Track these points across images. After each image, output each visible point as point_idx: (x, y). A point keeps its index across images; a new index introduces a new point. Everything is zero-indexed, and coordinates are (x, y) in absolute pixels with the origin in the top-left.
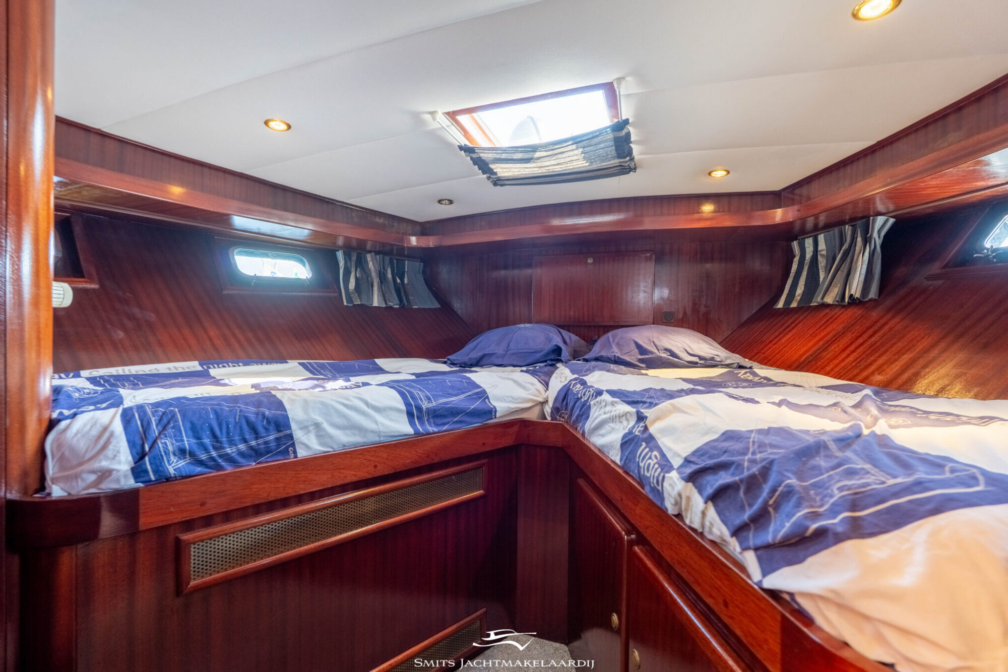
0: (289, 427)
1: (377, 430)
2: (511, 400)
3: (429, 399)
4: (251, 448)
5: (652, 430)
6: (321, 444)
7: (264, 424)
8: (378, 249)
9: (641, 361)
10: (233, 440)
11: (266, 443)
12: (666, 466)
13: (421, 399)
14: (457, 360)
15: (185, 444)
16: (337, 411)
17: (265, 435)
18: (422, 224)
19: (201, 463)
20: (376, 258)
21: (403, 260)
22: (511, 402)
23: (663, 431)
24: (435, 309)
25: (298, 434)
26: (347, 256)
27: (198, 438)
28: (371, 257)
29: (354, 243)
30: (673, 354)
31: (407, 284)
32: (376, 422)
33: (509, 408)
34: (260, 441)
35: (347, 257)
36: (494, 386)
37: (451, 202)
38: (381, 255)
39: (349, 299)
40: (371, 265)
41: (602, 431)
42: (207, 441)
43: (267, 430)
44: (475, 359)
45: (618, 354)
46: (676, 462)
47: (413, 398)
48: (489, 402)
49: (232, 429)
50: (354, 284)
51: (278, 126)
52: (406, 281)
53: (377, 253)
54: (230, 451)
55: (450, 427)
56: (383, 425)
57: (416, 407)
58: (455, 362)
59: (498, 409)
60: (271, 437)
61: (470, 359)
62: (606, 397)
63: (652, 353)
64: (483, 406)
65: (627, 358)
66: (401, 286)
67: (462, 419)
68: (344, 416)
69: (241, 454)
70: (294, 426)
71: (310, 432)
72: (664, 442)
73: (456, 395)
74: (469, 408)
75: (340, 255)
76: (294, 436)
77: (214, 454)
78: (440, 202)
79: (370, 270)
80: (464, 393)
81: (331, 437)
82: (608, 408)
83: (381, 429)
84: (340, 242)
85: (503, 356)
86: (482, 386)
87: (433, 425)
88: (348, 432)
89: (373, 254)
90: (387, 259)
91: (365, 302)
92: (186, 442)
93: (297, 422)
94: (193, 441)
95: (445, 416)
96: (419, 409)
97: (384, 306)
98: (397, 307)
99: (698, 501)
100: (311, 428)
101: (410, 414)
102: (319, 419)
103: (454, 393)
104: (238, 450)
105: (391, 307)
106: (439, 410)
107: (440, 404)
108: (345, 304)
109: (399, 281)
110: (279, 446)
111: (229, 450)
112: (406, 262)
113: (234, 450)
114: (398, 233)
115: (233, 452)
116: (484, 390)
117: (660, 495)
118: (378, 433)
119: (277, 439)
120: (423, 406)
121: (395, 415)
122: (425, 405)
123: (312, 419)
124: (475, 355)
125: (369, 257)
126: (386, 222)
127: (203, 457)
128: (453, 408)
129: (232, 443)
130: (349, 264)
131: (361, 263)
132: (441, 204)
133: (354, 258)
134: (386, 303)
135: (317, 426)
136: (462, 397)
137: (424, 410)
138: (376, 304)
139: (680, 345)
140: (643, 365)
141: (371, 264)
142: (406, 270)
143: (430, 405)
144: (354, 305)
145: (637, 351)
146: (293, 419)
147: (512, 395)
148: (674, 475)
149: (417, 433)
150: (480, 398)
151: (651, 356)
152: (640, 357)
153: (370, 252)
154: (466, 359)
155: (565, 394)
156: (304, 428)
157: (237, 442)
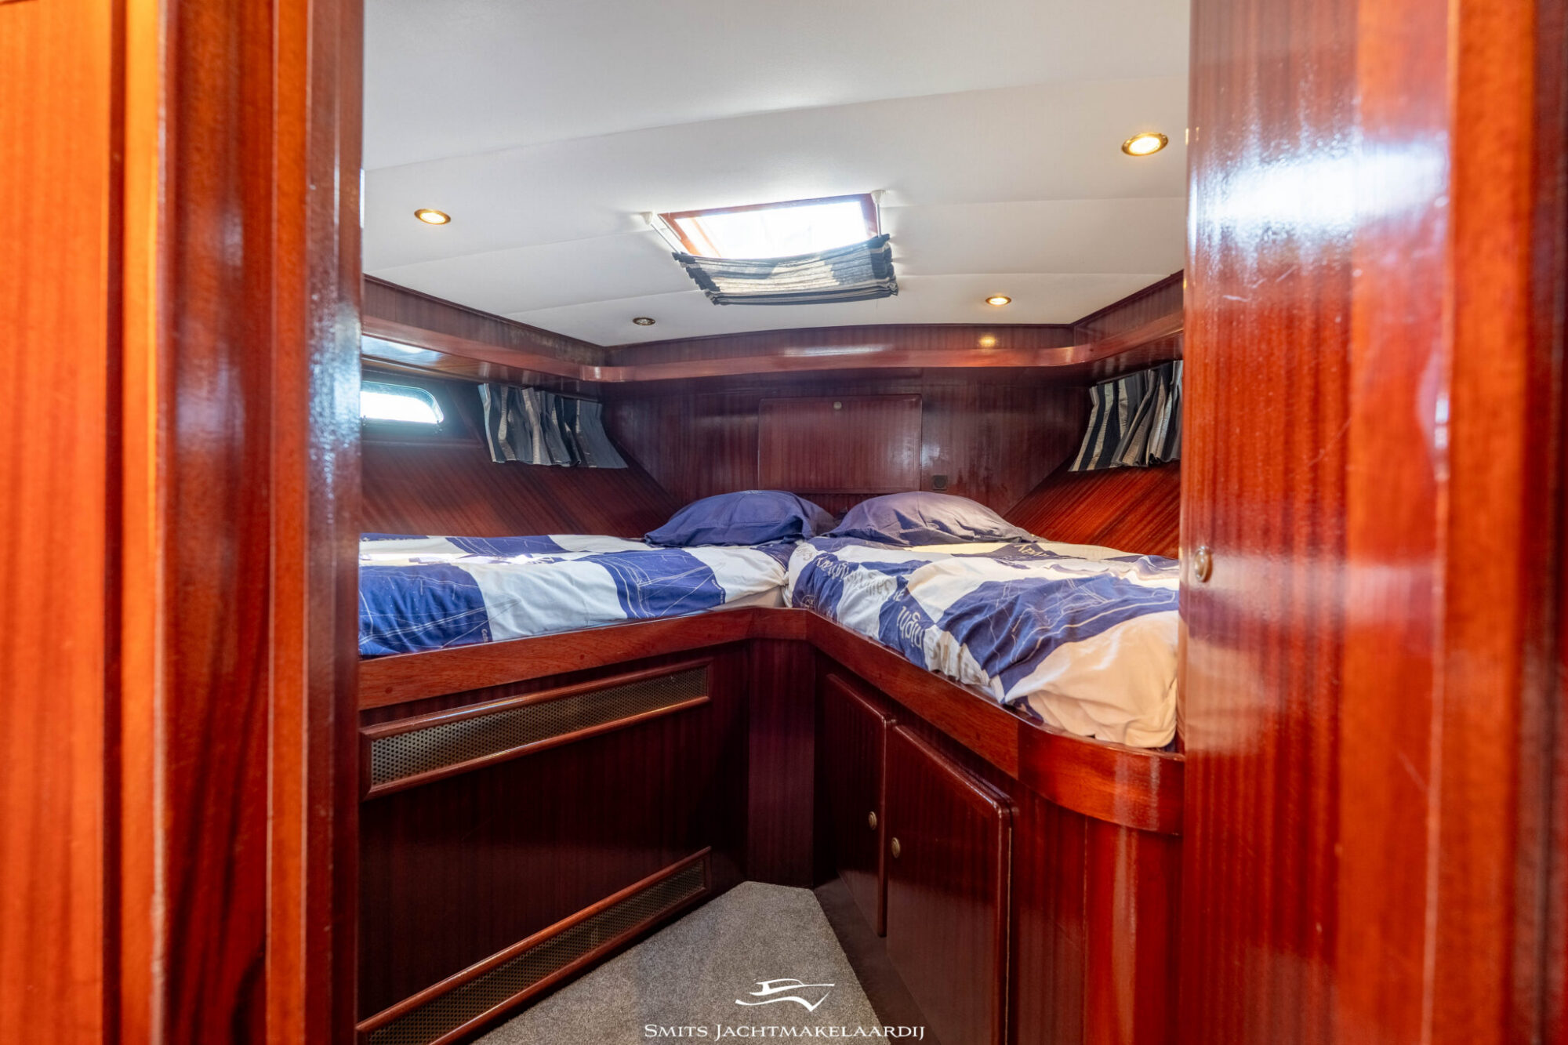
0: (482, 604)
1: (585, 612)
2: (744, 581)
3: (643, 577)
4: (439, 627)
5: (913, 593)
6: (520, 626)
7: (453, 598)
8: (538, 382)
9: (903, 536)
10: (419, 617)
11: (456, 622)
12: (926, 622)
13: (634, 576)
14: (661, 537)
15: (368, 617)
16: (536, 587)
17: (454, 612)
18: (607, 350)
19: (384, 641)
20: (536, 396)
21: (572, 399)
22: (742, 584)
23: (925, 593)
24: (619, 470)
25: (493, 612)
26: (495, 391)
27: (382, 612)
28: (529, 393)
29: (505, 373)
30: (943, 527)
31: (580, 434)
32: (583, 602)
33: (742, 591)
34: (450, 619)
35: (494, 393)
36: (721, 564)
37: (651, 321)
38: (543, 392)
39: (500, 454)
40: (528, 404)
41: (857, 609)
42: (391, 616)
43: (456, 606)
44: (686, 536)
45: (875, 528)
46: (936, 617)
47: (625, 574)
48: (717, 583)
49: (417, 604)
50: (505, 432)
51: (433, 218)
52: (578, 430)
53: (538, 388)
54: (416, 630)
55: (672, 612)
56: (591, 606)
57: (628, 585)
58: (658, 541)
59: (727, 592)
60: (462, 616)
61: (679, 536)
62: (862, 570)
63: (917, 525)
64: (708, 588)
65: (886, 533)
66: (572, 437)
67: (683, 603)
68: (545, 593)
69: (428, 634)
70: (487, 603)
71: (506, 610)
72: (925, 602)
73: (675, 574)
74: (692, 589)
75: (484, 391)
76: (488, 615)
77: (399, 631)
78: (636, 321)
79: (527, 413)
80: (684, 571)
81: (530, 617)
82: (864, 582)
83: (590, 610)
84: (485, 370)
85: (724, 532)
86: (705, 562)
87: (649, 609)
88: (549, 612)
89: (532, 389)
90: (552, 396)
91: (522, 459)
92: (370, 616)
93: (491, 598)
94: (377, 615)
95: (663, 598)
96: (632, 588)
97: (550, 464)
98: (567, 465)
99: (955, 646)
100: (508, 606)
101: (621, 594)
102: (517, 596)
103: (673, 570)
104: (425, 629)
105: (559, 466)
106: (656, 590)
107: (658, 583)
108: (494, 460)
109: (568, 429)
110: (470, 626)
111: (415, 628)
112: (579, 401)
113: (420, 629)
114: (573, 361)
115: (419, 631)
116: (709, 568)
117: (919, 653)
118: (585, 616)
119: (469, 618)
120: (638, 585)
121: (603, 594)
122: (639, 584)
123: (508, 594)
124: (686, 530)
125: (525, 393)
126: (557, 346)
127: (388, 634)
128: (673, 588)
129: (418, 620)
130: (497, 403)
131: (514, 403)
132: (638, 324)
133: (505, 395)
134: (552, 461)
135: (514, 603)
136: (683, 575)
137: (639, 589)
138: (537, 461)
139: (952, 516)
140: (906, 542)
141: (529, 403)
142: (578, 413)
143: (645, 584)
144: (507, 462)
145: (898, 523)
146: (486, 594)
147: (744, 575)
148: (934, 628)
149: (631, 618)
150: (705, 578)
151: (916, 530)
152: (902, 531)
153: (527, 387)
154: (672, 536)
155: (810, 574)
156: (500, 605)
157: (424, 619)
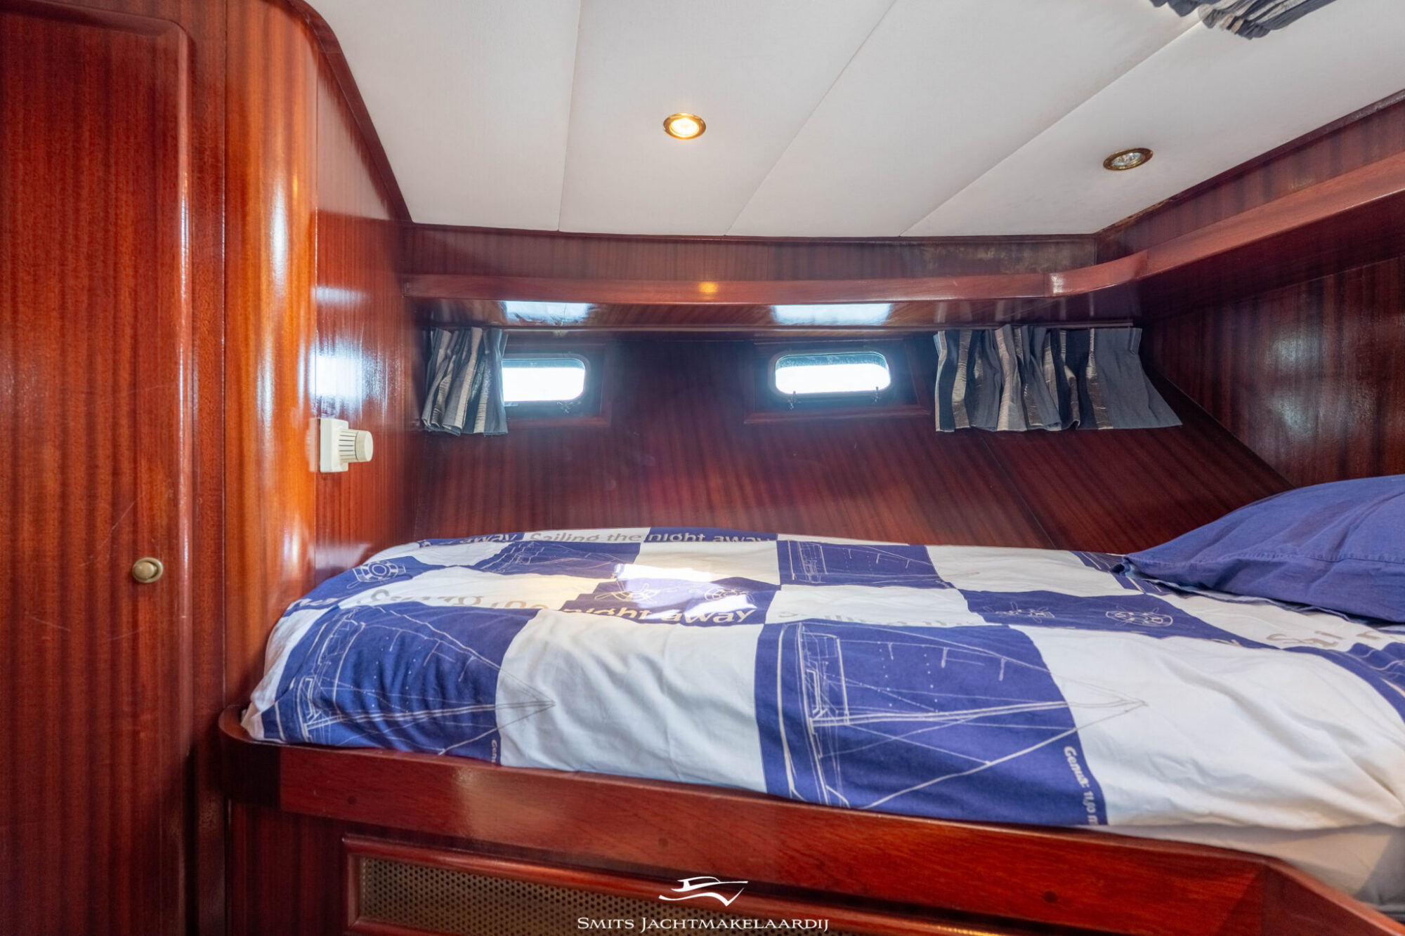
0: (492, 698)
1: (663, 754)
2: (1197, 777)
3: (835, 699)
4: (434, 720)
6: (547, 750)
7: (460, 680)
8: (1019, 316)
10: (407, 700)
11: (456, 718)
13: (811, 697)
14: (1154, 565)
15: (332, 691)
16: (589, 686)
17: (454, 702)
18: (1098, 238)
19: (356, 727)
20: (1014, 335)
21: (1086, 329)
22: (1187, 783)
25: (505, 717)
26: (953, 338)
27: (357, 684)
28: (1004, 333)
29: (967, 313)
31: (1093, 380)
32: (663, 730)
33: (1175, 807)
34: (448, 712)
35: (952, 343)
36: (1122, 702)
37: (1146, 154)
38: (1025, 327)
39: (948, 419)
40: (1003, 350)
42: (369, 693)
43: (460, 695)
44: (1211, 570)
47: (791, 688)
48: (1081, 759)
49: (410, 679)
50: (963, 391)
51: (685, 127)
52: (1090, 372)
53: (1015, 323)
54: (401, 719)
55: (899, 806)
56: (680, 744)
57: (786, 716)
58: (1148, 571)
59: (1109, 797)
60: (465, 711)
61: (1193, 568)
64: (1045, 774)
66: (1074, 386)
67: (945, 790)
68: (596, 697)
69: (419, 726)
70: (501, 697)
71: (526, 717)
73: (942, 707)
74: (974, 765)
75: (939, 339)
76: (498, 720)
77: (377, 717)
78: (1109, 164)
79: (1000, 360)
80: (975, 704)
81: (563, 740)
83: (674, 753)
84: (940, 316)
85: (1311, 576)
86: (1065, 693)
87: (839, 782)
88: (602, 738)
89: (1008, 327)
90: (1041, 332)
91: (980, 423)
92: (335, 689)
93: (511, 692)
94: (349, 687)
95: (881, 767)
96: (795, 724)
97: (1024, 429)
98: (1057, 429)
100: (531, 710)
101: (768, 735)
102: (549, 692)
103: (937, 697)
104: (415, 720)
105: (1041, 432)
106: (859, 743)
107: (867, 726)
108: (938, 429)
109: (1069, 374)
110: (476, 731)
111: (399, 716)
112: (1093, 331)
113: (408, 718)
114: (1034, 271)
115: (406, 722)
116: (1067, 711)
118: (668, 762)
119: (474, 716)
120: (810, 721)
121: (726, 725)
122: (817, 717)
123: (535, 689)
124: (1216, 559)
125: (999, 335)
126: (1003, 255)
127: (359, 718)
128: (909, 749)
129: (406, 705)
130: (954, 354)
131: (981, 346)
132: (1117, 169)
133: (966, 340)
134: (1027, 424)
135: (542, 707)
136: (964, 716)
137: (811, 731)
138: (1003, 426)
141: (1004, 347)
142: (1092, 350)
143: (832, 722)
144: (956, 430)
146: (503, 682)
147: (1204, 760)
149: (776, 795)
150: (1042, 735)
153: (1002, 324)
154: (1180, 566)
156: (518, 706)
157: (415, 704)
